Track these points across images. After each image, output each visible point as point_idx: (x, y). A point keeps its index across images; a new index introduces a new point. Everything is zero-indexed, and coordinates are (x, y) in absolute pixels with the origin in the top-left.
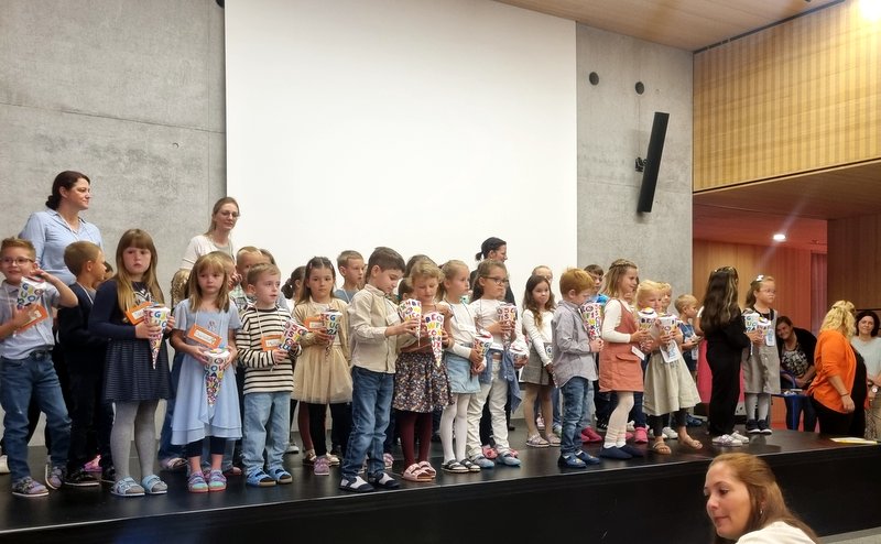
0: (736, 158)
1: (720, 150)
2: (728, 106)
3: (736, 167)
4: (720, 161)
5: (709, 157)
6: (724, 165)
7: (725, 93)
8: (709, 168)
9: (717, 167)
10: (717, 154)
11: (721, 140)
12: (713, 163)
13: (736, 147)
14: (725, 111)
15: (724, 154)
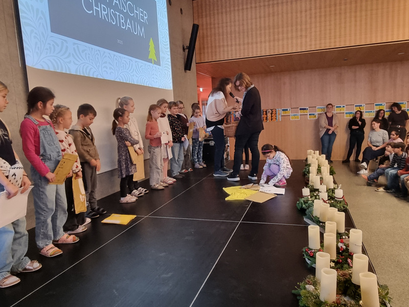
0: (218, 50)
1: (209, 45)
2: (212, 26)
3: (218, 53)
4: (210, 50)
5: (204, 48)
6: (212, 52)
7: (210, 20)
8: (204, 53)
9: (208, 53)
10: (208, 47)
11: (209, 41)
12: (206, 51)
13: (217, 45)
14: (211, 28)
15: (212, 47)
